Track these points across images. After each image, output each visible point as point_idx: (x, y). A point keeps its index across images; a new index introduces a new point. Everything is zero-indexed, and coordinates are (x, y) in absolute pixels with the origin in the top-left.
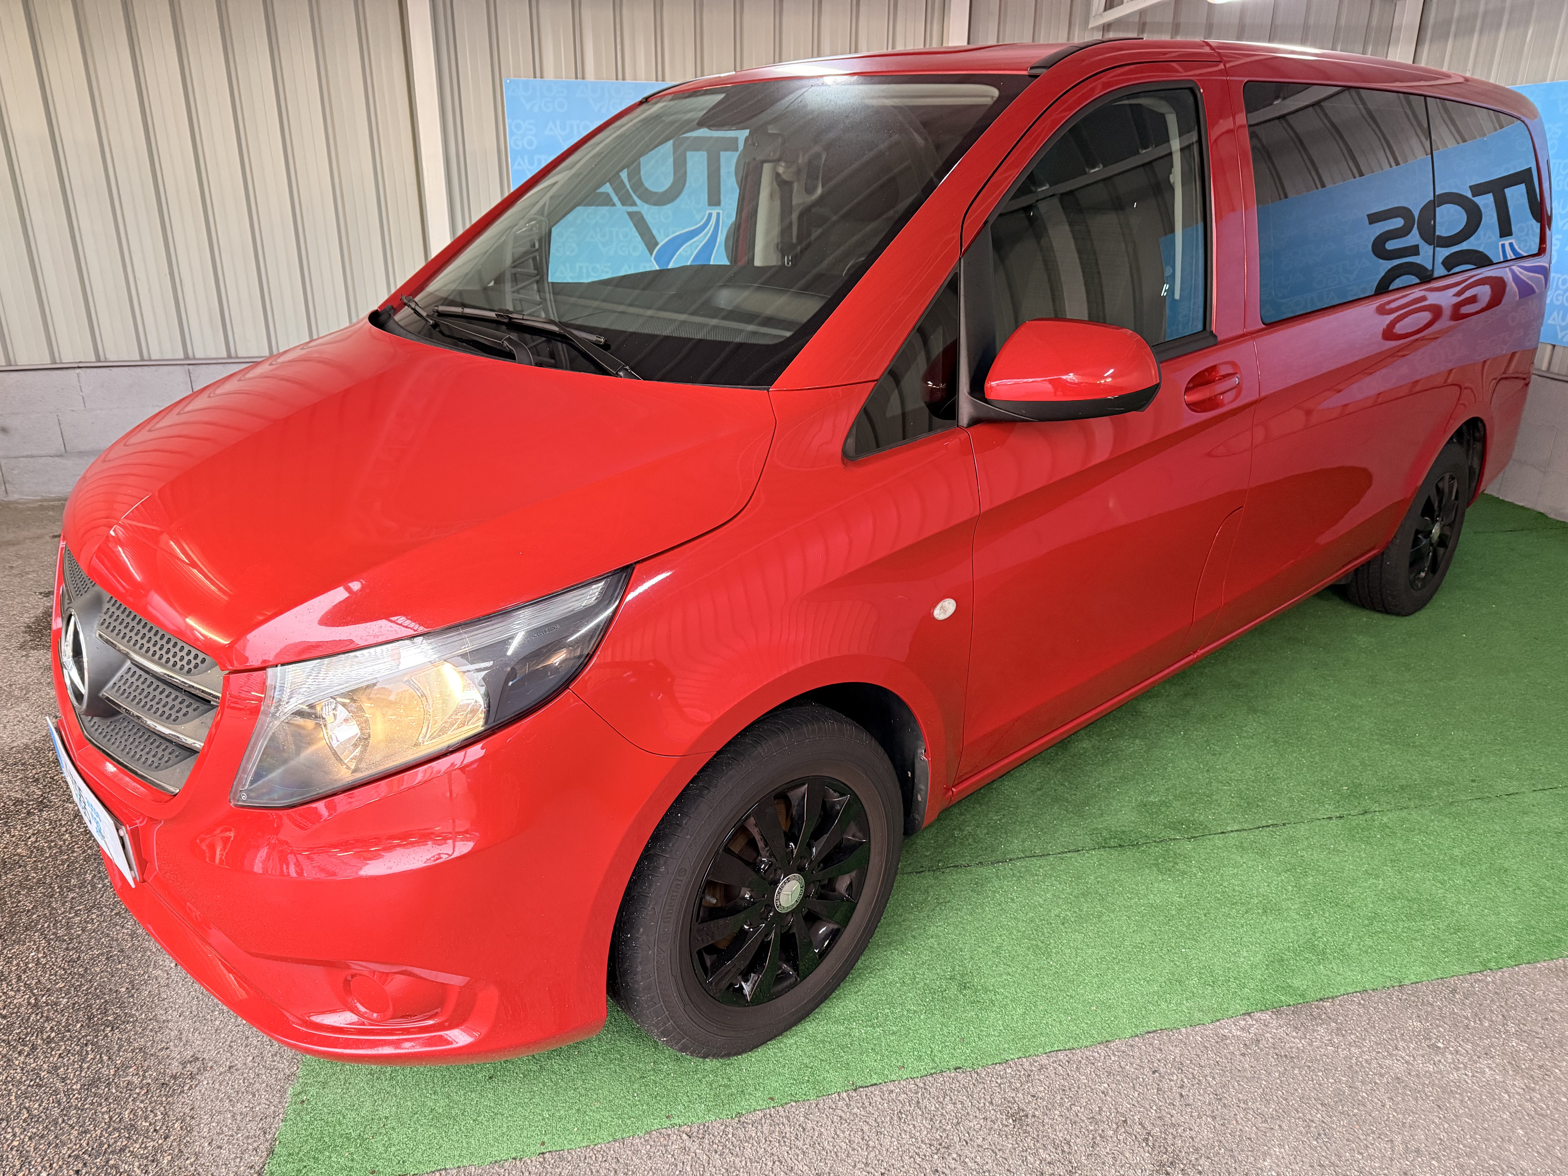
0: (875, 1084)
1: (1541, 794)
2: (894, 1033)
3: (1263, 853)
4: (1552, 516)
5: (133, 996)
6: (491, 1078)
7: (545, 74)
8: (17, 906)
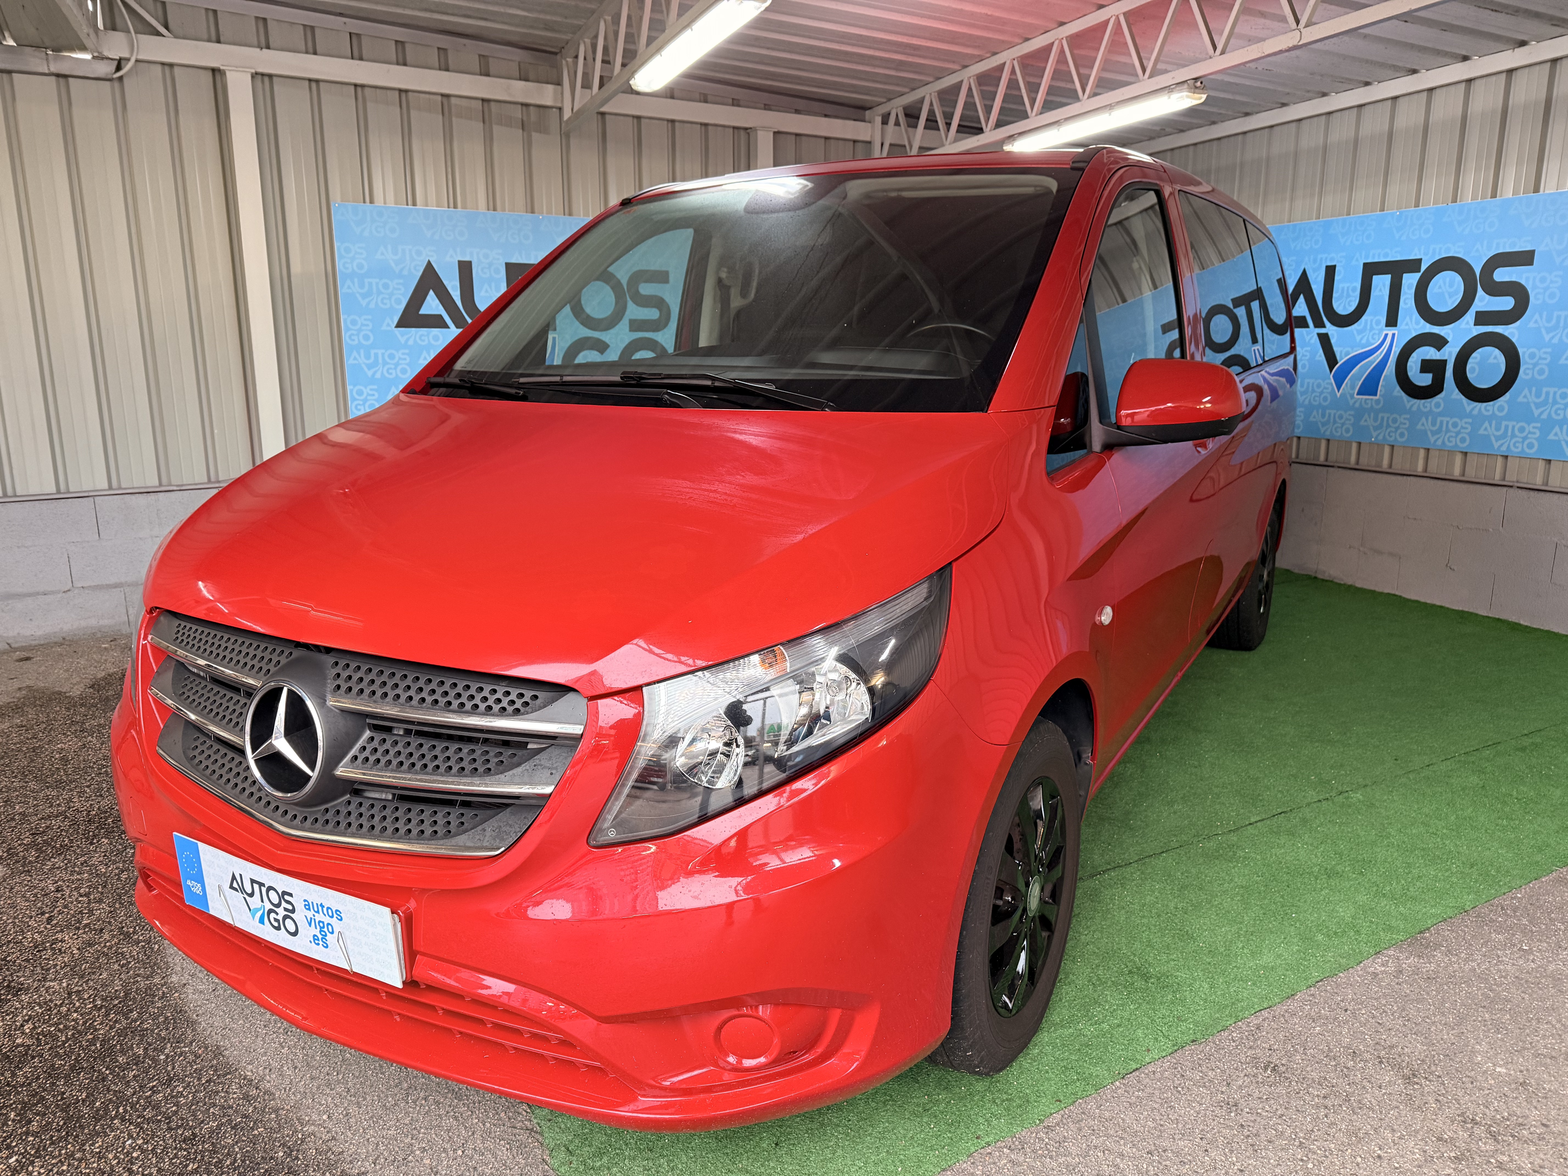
0: (1137, 1069)
1: (1448, 763)
2: (1119, 1026)
3: (1291, 833)
4: (1296, 571)
5: (297, 1158)
6: (777, 1144)
7: (376, 199)
8: (62, 1099)
